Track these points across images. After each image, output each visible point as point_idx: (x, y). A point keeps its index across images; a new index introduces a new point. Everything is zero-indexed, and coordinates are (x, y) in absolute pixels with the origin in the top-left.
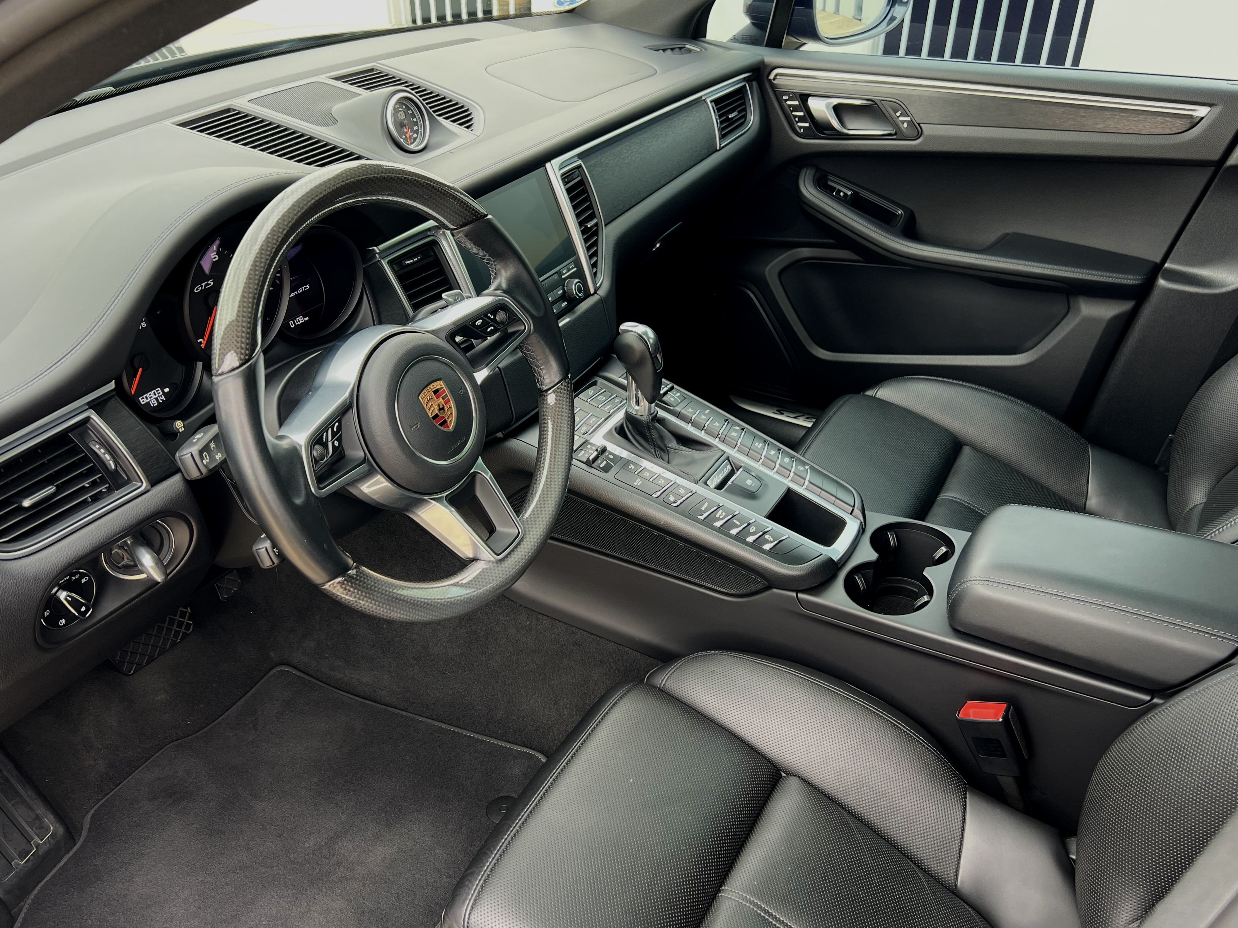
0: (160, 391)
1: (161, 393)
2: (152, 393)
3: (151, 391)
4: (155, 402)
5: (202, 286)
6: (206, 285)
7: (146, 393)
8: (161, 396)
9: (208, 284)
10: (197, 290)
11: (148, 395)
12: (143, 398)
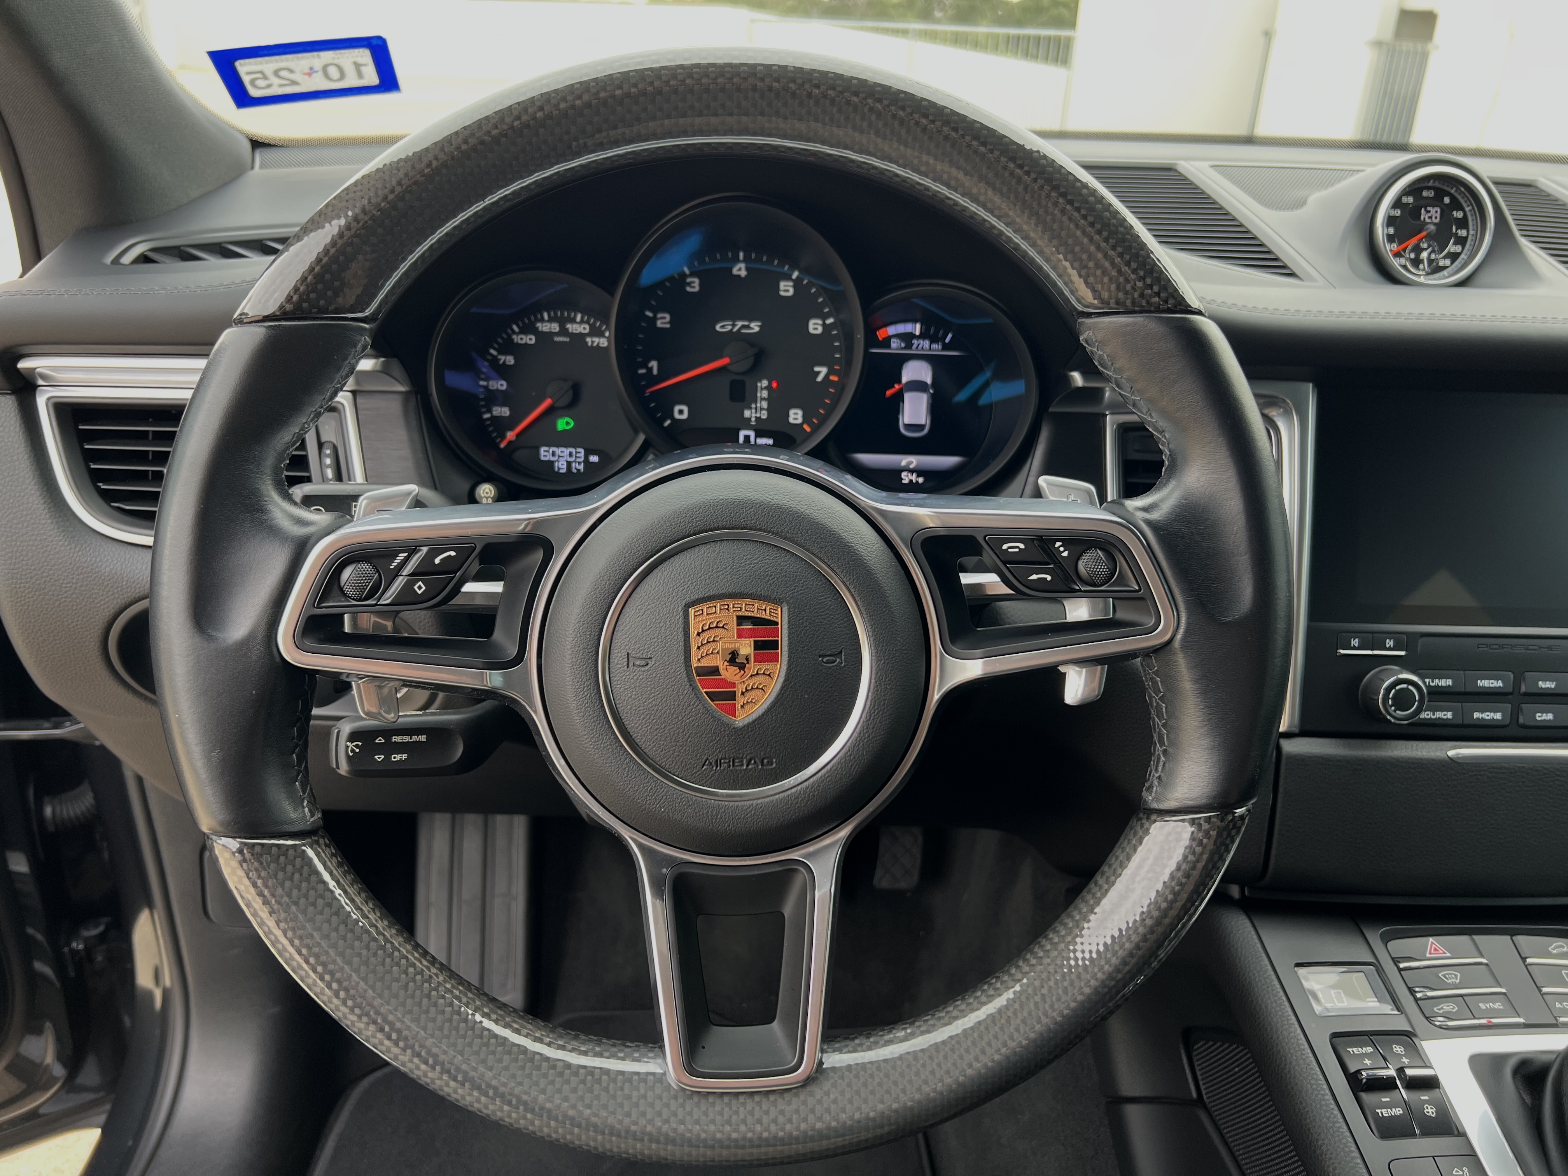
0: (582, 454)
1: (582, 459)
2: (567, 451)
3: (566, 446)
4: (565, 466)
5: (734, 325)
6: (743, 327)
7: (558, 446)
8: (580, 463)
9: (748, 327)
10: (723, 327)
11: (558, 451)
12: (547, 451)
